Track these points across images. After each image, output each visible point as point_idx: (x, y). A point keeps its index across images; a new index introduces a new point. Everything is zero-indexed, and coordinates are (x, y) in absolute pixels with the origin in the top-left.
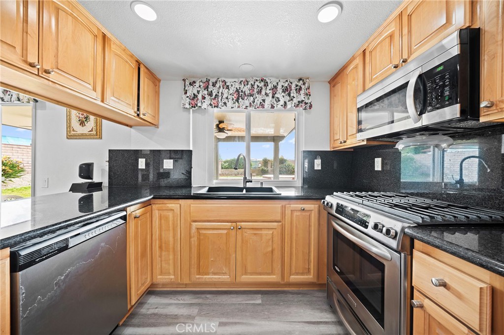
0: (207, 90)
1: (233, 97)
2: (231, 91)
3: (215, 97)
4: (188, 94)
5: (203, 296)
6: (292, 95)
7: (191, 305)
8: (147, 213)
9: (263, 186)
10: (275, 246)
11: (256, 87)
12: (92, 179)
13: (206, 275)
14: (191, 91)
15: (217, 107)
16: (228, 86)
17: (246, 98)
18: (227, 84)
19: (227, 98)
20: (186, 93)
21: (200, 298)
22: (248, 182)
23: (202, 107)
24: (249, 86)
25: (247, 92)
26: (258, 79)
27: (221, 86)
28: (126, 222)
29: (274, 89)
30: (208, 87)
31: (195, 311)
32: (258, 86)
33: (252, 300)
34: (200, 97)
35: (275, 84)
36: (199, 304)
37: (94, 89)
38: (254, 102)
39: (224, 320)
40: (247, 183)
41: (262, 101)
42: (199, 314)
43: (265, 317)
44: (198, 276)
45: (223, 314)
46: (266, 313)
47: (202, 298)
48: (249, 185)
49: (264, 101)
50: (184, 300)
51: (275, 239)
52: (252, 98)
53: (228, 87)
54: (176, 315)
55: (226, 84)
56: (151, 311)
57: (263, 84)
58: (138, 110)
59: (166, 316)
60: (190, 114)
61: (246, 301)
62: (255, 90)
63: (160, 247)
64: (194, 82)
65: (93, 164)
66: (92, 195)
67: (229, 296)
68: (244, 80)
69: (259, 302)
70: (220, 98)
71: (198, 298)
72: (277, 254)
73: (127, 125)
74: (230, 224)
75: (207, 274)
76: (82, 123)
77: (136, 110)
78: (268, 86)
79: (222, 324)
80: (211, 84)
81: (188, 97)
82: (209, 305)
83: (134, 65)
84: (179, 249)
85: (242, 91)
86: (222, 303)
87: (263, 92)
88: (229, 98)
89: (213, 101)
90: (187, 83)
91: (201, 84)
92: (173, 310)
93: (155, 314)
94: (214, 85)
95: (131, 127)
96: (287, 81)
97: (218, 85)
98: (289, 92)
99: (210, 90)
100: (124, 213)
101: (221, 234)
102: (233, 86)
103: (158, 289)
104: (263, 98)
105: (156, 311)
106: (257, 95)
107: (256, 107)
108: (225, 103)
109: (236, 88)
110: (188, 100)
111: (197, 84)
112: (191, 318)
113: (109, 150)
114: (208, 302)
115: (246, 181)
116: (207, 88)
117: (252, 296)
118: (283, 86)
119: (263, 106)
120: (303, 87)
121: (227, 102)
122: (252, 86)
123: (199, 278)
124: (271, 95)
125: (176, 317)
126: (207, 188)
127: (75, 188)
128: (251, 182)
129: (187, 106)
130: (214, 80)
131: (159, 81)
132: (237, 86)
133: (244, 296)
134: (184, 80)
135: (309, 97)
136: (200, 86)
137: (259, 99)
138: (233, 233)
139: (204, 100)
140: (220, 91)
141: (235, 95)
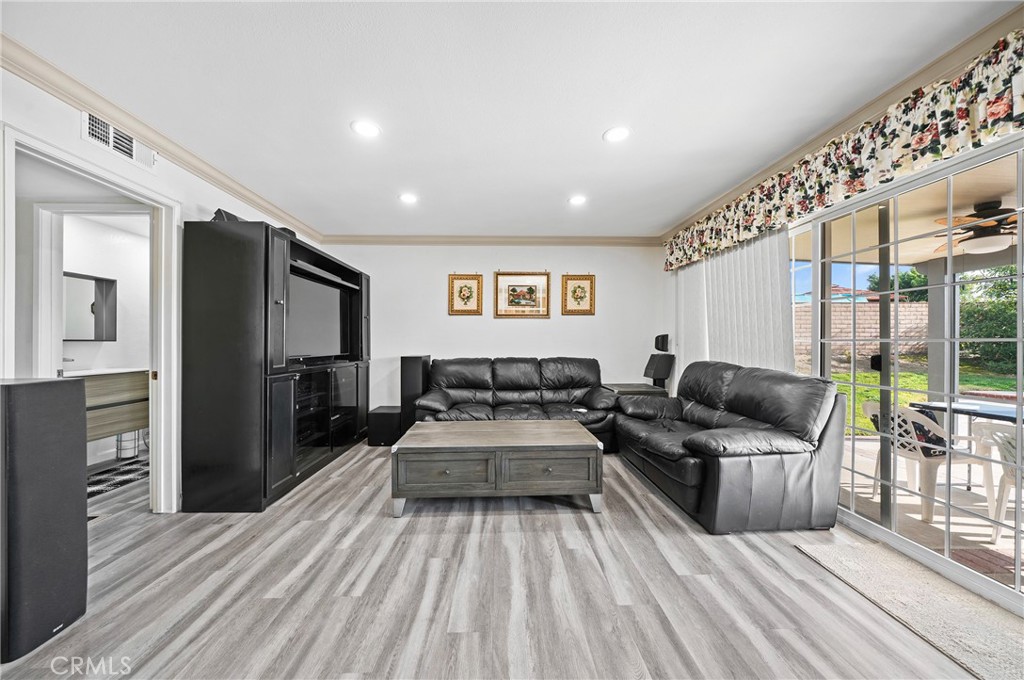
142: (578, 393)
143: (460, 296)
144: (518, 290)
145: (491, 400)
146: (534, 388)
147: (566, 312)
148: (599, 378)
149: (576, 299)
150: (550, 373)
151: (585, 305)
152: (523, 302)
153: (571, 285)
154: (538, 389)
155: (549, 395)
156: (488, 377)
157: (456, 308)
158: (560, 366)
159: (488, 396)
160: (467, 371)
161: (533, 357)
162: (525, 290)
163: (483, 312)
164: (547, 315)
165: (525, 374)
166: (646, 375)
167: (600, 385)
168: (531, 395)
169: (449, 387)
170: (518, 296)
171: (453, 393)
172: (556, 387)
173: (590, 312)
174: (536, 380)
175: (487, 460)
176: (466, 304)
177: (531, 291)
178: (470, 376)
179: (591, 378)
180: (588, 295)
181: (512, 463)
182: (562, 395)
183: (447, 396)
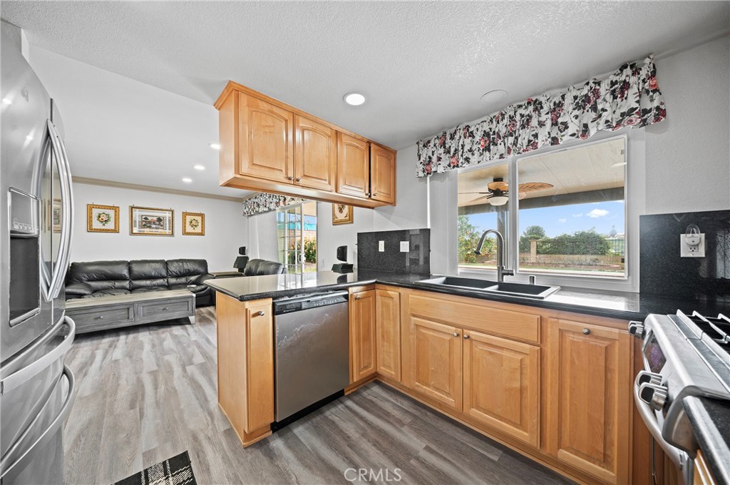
0: (445, 147)
1: (480, 146)
2: (478, 138)
3: (454, 154)
4: (421, 161)
5: (423, 410)
6: (600, 107)
7: (407, 412)
8: (369, 297)
9: (535, 284)
10: (526, 383)
11: (518, 118)
12: (346, 261)
13: (426, 386)
14: (425, 153)
15: (458, 166)
16: (472, 132)
17: (500, 141)
18: (470, 130)
19: (470, 150)
20: (420, 159)
21: (420, 411)
22: (508, 274)
23: (438, 172)
24: (506, 121)
25: (503, 131)
26: (522, 103)
27: (462, 136)
28: (348, 301)
29: (557, 109)
30: (444, 142)
31: (408, 420)
32: (522, 116)
33: (485, 450)
34: (434, 159)
35: (557, 99)
36: (414, 416)
37: (330, 183)
38: (515, 144)
39: (433, 447)
40: (504, 276)
41: (532, 138)
42: (410, 425)
43: (493, 480)
44: (417, 383)
45: (435, 441)
46: (497, 478)
47: (422, 413)
48: (507, 279)
49: (536, 136)
50: (402, 404)
51: (528, 371)
52: (511, 140)
53: (472, 135)
54: (388, 413)
55: (468, 130)
56: (370, 397)
57: (531, 108)
58: (370, 191)
59: (380, 408)
60: (426, 183)
61: (475, 445)
62: (518, 124)
63: (383, 336)
64: (429, 142)
65: (346, 247)
66: (346, 276)
67: (454, 427)
68: (497, 114)
69: (496, 458)
70: (460, 153)
71: (417, 409)
72: (531, 398)
73: (369, 208)
74: (454, 328)
75: (428, 385)
76: (341, 211)
77: (367, 192)
78: (542, 108)
79: (427, 448)
80: (448, 137)
81: (421, 163)
82: (425, 423)
83: (364, 146)
84: (399, 344)
85: (494, 132)
86: (441, 429)
87: (534, 122)
88: (473, 149)
89: (453, 160)
90: (421, 146)
91: (437, 141)
92: (388, 407)
93: (372, 402)
94: (452, 138)
95: (373, 208)
96: (588, 84)
97: (457, 137)
98: (592, 103)
99: (447, 146)
100: (346, 293)
101: (444, 339)
102: (480, 130)
103: (384, 382)
104: (534, 133)
105: (374, 400)
106: (521, 131)
107: (521, 151)
108: (467, 160)
109: (485, 131)
110: (422, 166)
111: (432, 144)
112: (401, 423)
113: (358, 234)
114: (425, 419)
115: (503, 273)
116: (443, 145)
117: (488, 445)
118: (575, 98)
119: (535, 146)
120: (633, 80)
121: (470, 156)
122: (511, 118)
123: (418, 386)
124: (549, 123)
125: (388, 414)
126: (444, 278)
127: (335, 268)
128: (512, 275)
129: (421, 174)
130: (452, 131)
131: (395, 153)
132: (486, 128)
133: (475, 438)
134: (418, 143)
135: (652, 97)
136: (435, 145)
137: (525, 135)
138: (458, 342)
139: (440, 162)
140: (461, 143)
141: (482, 143)
142: (193, 278)
143: (98, 219)
144: (150, 218)
145: (128, 287)
146: (163, 277)
147: (185, 233)
148: (206, 269)
149: (192, 226)
150: (173, 268)
151: (198, 230)
152: (154, 226)
153: (189, 218)
154: (165, 278)
155: (173, 281)
156: (125, 272)
157: (94, 227)
158: (181, 264)
159: (126, 284)
160: (107, 269)
161: (161, 259)
162: (155, 219)
163: (120, 231)
164: (172, 234)
165: (155, 269)
166: (234, 267)
167: (208, 274)
168: (160, 281)
169: (89, 281)
170: (150, 222)
171: (93, 284)
172: (177, 276)
173: (202, 234)
174: (164, 273)
175: (128, 309)
176: (104, 225)
177: (159, 220)
178: (109, 272)
179: (201, 270)
180: (200, 224)
181: (145, 308)
182: (183, 280)
183: (89, 286)
